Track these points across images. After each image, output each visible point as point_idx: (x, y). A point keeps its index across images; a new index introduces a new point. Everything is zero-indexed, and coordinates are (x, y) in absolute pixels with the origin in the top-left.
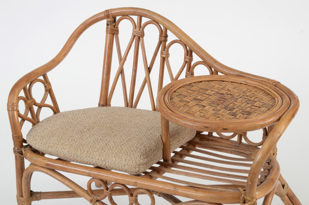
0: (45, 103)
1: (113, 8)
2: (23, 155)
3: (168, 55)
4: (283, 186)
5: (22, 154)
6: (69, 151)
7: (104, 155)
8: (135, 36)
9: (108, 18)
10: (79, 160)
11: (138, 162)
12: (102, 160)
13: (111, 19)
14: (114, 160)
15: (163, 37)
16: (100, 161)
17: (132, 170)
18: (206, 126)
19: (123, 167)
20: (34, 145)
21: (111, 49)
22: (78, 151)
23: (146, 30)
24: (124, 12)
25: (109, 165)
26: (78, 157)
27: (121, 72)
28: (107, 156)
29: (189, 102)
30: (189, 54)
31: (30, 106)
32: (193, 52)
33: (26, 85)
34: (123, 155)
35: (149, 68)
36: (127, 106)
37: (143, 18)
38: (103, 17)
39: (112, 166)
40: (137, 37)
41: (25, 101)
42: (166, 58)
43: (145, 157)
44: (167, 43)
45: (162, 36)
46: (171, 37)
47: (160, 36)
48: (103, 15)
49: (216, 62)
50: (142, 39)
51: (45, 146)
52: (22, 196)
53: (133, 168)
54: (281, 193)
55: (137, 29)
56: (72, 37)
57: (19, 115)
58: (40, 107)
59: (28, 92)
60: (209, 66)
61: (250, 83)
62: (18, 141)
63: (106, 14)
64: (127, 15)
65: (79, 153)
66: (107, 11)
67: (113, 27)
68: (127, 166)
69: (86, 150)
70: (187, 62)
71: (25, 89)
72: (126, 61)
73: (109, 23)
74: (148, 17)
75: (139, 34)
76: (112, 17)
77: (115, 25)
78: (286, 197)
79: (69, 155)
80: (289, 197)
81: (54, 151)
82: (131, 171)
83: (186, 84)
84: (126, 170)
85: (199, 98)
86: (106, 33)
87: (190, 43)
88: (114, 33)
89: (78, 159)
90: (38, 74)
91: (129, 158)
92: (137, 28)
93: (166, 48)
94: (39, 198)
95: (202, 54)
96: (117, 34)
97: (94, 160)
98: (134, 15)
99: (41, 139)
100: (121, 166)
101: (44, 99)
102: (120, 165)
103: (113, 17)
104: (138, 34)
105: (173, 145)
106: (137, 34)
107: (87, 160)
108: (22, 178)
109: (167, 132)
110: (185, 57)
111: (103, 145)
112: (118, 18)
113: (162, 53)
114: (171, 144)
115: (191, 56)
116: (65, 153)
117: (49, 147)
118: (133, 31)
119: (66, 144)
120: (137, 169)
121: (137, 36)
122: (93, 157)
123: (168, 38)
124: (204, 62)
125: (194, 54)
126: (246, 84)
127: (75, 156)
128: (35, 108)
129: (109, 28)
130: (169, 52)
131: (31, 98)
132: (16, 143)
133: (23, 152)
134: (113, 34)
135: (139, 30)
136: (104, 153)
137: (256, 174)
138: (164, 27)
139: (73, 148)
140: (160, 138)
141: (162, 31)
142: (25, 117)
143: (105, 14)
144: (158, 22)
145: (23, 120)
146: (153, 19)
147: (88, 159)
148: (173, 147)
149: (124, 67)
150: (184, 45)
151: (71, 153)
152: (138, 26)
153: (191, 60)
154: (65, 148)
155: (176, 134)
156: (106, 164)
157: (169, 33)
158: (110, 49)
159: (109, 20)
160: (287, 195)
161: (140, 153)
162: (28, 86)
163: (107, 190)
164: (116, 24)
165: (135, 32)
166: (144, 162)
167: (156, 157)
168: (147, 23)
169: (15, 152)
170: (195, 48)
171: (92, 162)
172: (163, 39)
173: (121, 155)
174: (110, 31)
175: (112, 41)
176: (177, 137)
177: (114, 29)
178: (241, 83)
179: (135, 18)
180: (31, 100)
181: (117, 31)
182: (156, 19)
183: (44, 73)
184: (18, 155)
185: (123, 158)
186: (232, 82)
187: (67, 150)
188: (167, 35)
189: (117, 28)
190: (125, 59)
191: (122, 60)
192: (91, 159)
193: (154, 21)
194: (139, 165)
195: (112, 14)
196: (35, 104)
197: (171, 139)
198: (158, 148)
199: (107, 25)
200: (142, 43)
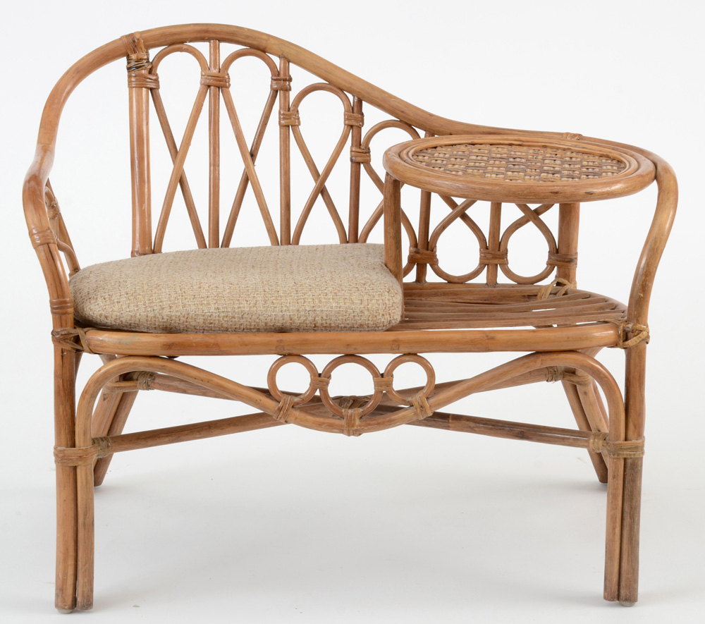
2: (81, 345)
3: (296, 120)
5: (78, 343)
8: (207, 87)
9: (132, 53)
13: (141, 55)
15: (281, 83)
16: (302, 313)
17: (376, 322)
18: (555, 191)
19: (356, 318)
25: (324, 318)
35: (251, 152)
38: (117, 50)
39: (329, 322)
40: (212, 88)
42: (294, 128)
45: (277, 80)
47: (273, 79)
50: (225, 92)
52: (74, 446)
55: (214, 70)
64: (182, 43)
66: (128, 37)
67: (147, 72)
68: (366, 312)
70: (351, 126)
73: (133, 65)
74: (241, 40)
75: (218, 81)
76: (144, 49)
77: (151, 69)
79: (221, 315)
81: (177, 314)
84: (363, 323)
86: (128, 89)
88: (148, 86)
93: (293, 104)
96: (156, 88)
98: (202, 39)
104: (215, 81)
113: (283, 117)
117: (163, 309)
118: (202, 75)
121: (212, 85)
124: (400, 121)
125: (366, 107)
129: (134, 76)
133: (82, 337)
134: (147, 89)
135: (219, 71)
137: (652, 275)
138: (280, 58)
144: (264, 49)
146: (252, 43)
150: (338, 92)
153: (360, 122)
157: (294, 70)
165: (208, 78)
168: (236, 56)
172: (280, 86)
174: (137, 80)
175: (144, 105)
177: (150, 76)
181: (157, 81)
184: (68, 346)
188: (290, 75)
189: (156, 74)
193: (252, 46)
195: (144, 43)
199: (130, 69)
200: (226, 100)
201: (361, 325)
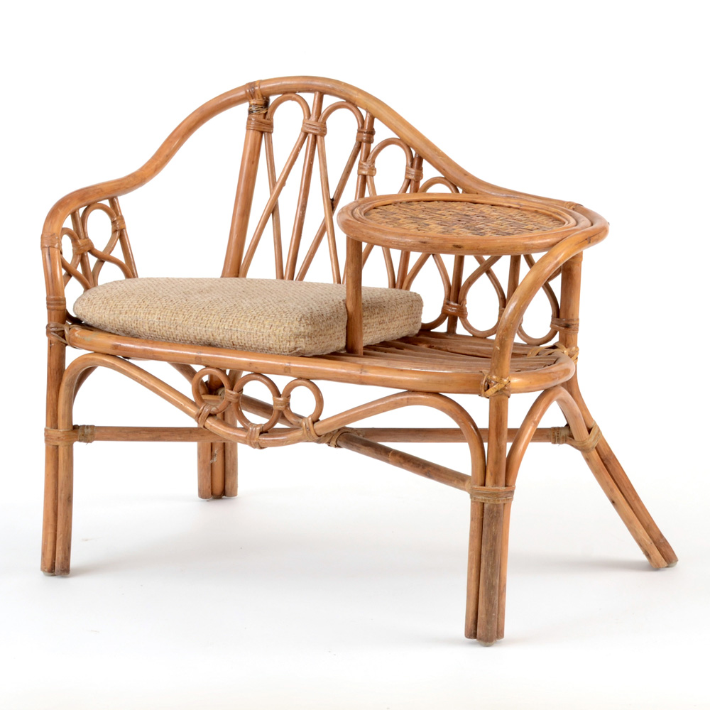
0: (112, 254)
1: (263, 79)
2: (65, 339)
3: (372, 170)
4: (589, 431)
5: (64, 337)
6: (161, 317)
7: (229, 320)
8: (306, 134)
9: (253, 98)
10: (180, 334)
11: (295, 331)
12: (226, 328)
13: (258, 101)
14: (249, 327)
15: (366, 134)
16: (221, 331)
17: (282, 347)
18: (424, 240)
19: (265, 341)
20: (89, 314)
21: (255, 163)
22: (178, 316)
23: (330, 122)
24: (286, 84)
25: (239, 337)
26: (178, 327)
27: (273, 210)
28: (235, 321)
29: (399, 219)
30: (416, 163)
31: (82, 252)
32: (424, 160)
33: (78, 209)
34: (267, 319)
35: (332, 200)
36: (282, 278)
37: (326, 97)
38: (242, 96)
39: (243, 341)
40: (311, 136)
41: (74, 240)
42: (368, 178)
43: (308, 322)
44: (373, 146)
45: (362, 132)
46: (382, 132)
47: (359, 132)
48: (243, 93)
49: (466, 174)
50: (321, 140)
51: (112, 313)
52: (57, 428)
53: (284, 342)
54: (583, 442)
55: (313, 118)
56: (175, 135)
57: (64, 265)
58: (101, 260)
59: (80, 222)
60: (452, 184)
61: (525, 206)
62: (58, 310)
63: (248, 91)
64: (294, 93)
65: (180, 319)
66: (251, 85)
67: (262, 116)
68: (273, 337)
69: (194, 314)
70: (410, 180)
71: (74, 215)
72: (284, 188)
73: (253, 108)
74: (337, 93)
75: (316, 129)
76: (260, 96)
77: (265, 114)
78: (594, 453)
79: (161, 324)
80: (602, 457)
81: (130, 319)
82: (280, 348)
83: (400, 200)
84: (271, 346)
85: (420, 216)
86: (245, 130)
87: (417, 142)
88: (262, 130)
89: (177, 332)
90: (102, 191)
91: (278, 322)
92: (311, 117)
93: (371, 156)
94: (89, 437)
95: (439, 160)
96: (270, 132)
97: (210, 330)
98: (308, 90)
99: (105, 302)
100: (261, 337)
101: (110, 247)
102: (259, 336)
103: (263, 96)
104: (313, 129)
105: (368, 325)
106: (310, 128)
107: (195, 332)
108: (59, 390)
109: (356, 291)
110: (407, 169)
111: (228, 306)
112: (272, 99)
113: (360, 167)
114: (364, 322)
115: (420, 167)
116: (152, 322)
117: (121, 313)
118: (303, 123)
119: (155, 306)
120: (293, 344)
121: (311, 133)
122: (209, 324)
123: (375, 137)
124: (445, 178)
125: (425, 164)
126: (518, 209)
127: (172, 326)
128: (92, 260)
129: (253, 119)
130: (377, 165)
131: (86, 237)
132: (53, 313)
133: (66, 332)
134: (262, 133)
135: (317, 121)
136: (230, 317)
137: (509, 330)
138: (367, 112)
139: (169, 311)
140: (342, 304)
141: (363, 122)
142: (72, 268)
143: (246, 92)
144: (356, 103)
145: (69, 274)
146: (347, 97)
147: (198, 328)
148: (369, 331)
149: (280, 199)
150: (405, 147)
151: (164, 320)
152: (315, 112)
153: (419, 175)
154: (152, 312)
155: (376, 307)
156: (233, 337)
157: (377, 124)
158: (253, 163)
159: (252, 102)
160: (596, 448)
161: (300, 316)
162: (81, 211)
163: (232, 389)
164: (269, 111)
165: (308, 126)
166: (307, 331)
167: (331, 331)
168: (335, 107)
169: (48, 333)
170: (428, 151)
171: (205, 334)
172: (365, 138)
173: (263, 319)
174: (255, 124)
175: (257, 146)
176: (378, 314)
177: (264, 120)
178: (510, 207)
179: (310, 98)
180: (86, 240)
181: (271, 125)
182: (350, 98)
183: (113, 195)
184: (55, 338)
185: (266, 323)
186: (492, 205)
187: (156, 316)
188: (373, 129)
189: (271, 119)
190: (283, 184)
191: (277, 186)
192: (204, 329)
193: (348, 101)
194: (297, 336)
195: (261, 90)
196: (92, 251)
197: (365, 314)
198: (336, 316)
199: (250, 112)
200: (320, 148)
201: (270, 349)
